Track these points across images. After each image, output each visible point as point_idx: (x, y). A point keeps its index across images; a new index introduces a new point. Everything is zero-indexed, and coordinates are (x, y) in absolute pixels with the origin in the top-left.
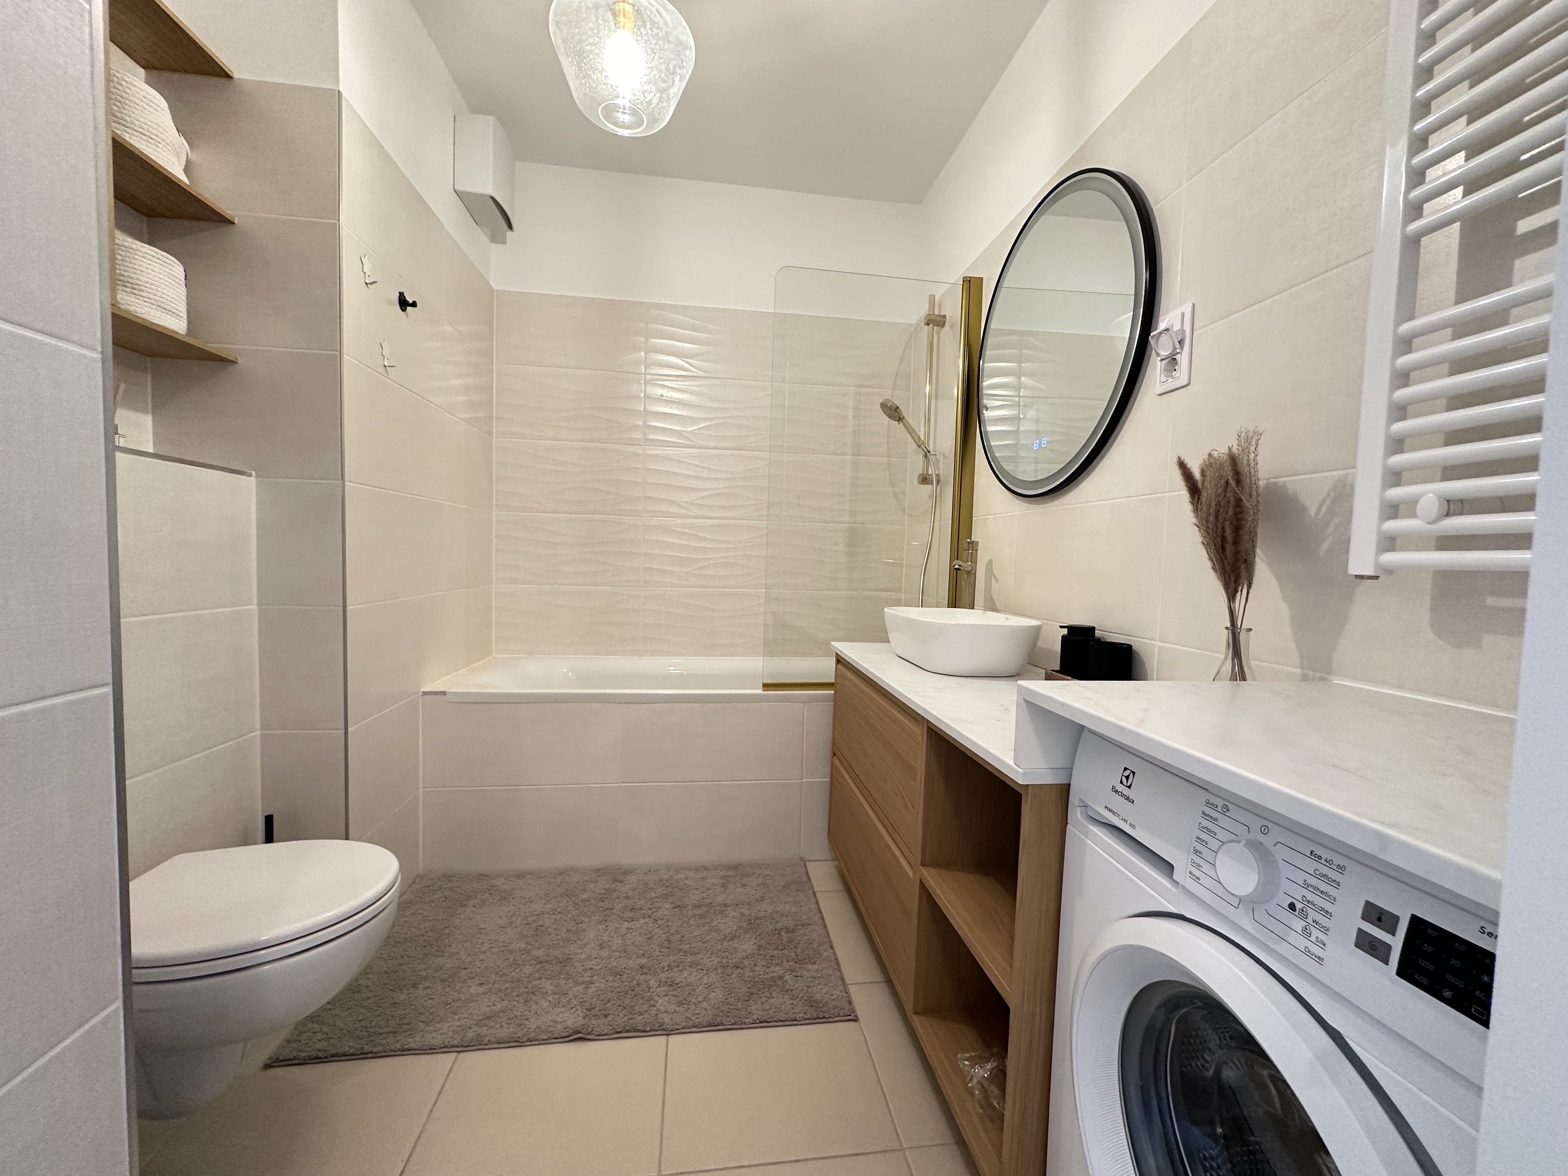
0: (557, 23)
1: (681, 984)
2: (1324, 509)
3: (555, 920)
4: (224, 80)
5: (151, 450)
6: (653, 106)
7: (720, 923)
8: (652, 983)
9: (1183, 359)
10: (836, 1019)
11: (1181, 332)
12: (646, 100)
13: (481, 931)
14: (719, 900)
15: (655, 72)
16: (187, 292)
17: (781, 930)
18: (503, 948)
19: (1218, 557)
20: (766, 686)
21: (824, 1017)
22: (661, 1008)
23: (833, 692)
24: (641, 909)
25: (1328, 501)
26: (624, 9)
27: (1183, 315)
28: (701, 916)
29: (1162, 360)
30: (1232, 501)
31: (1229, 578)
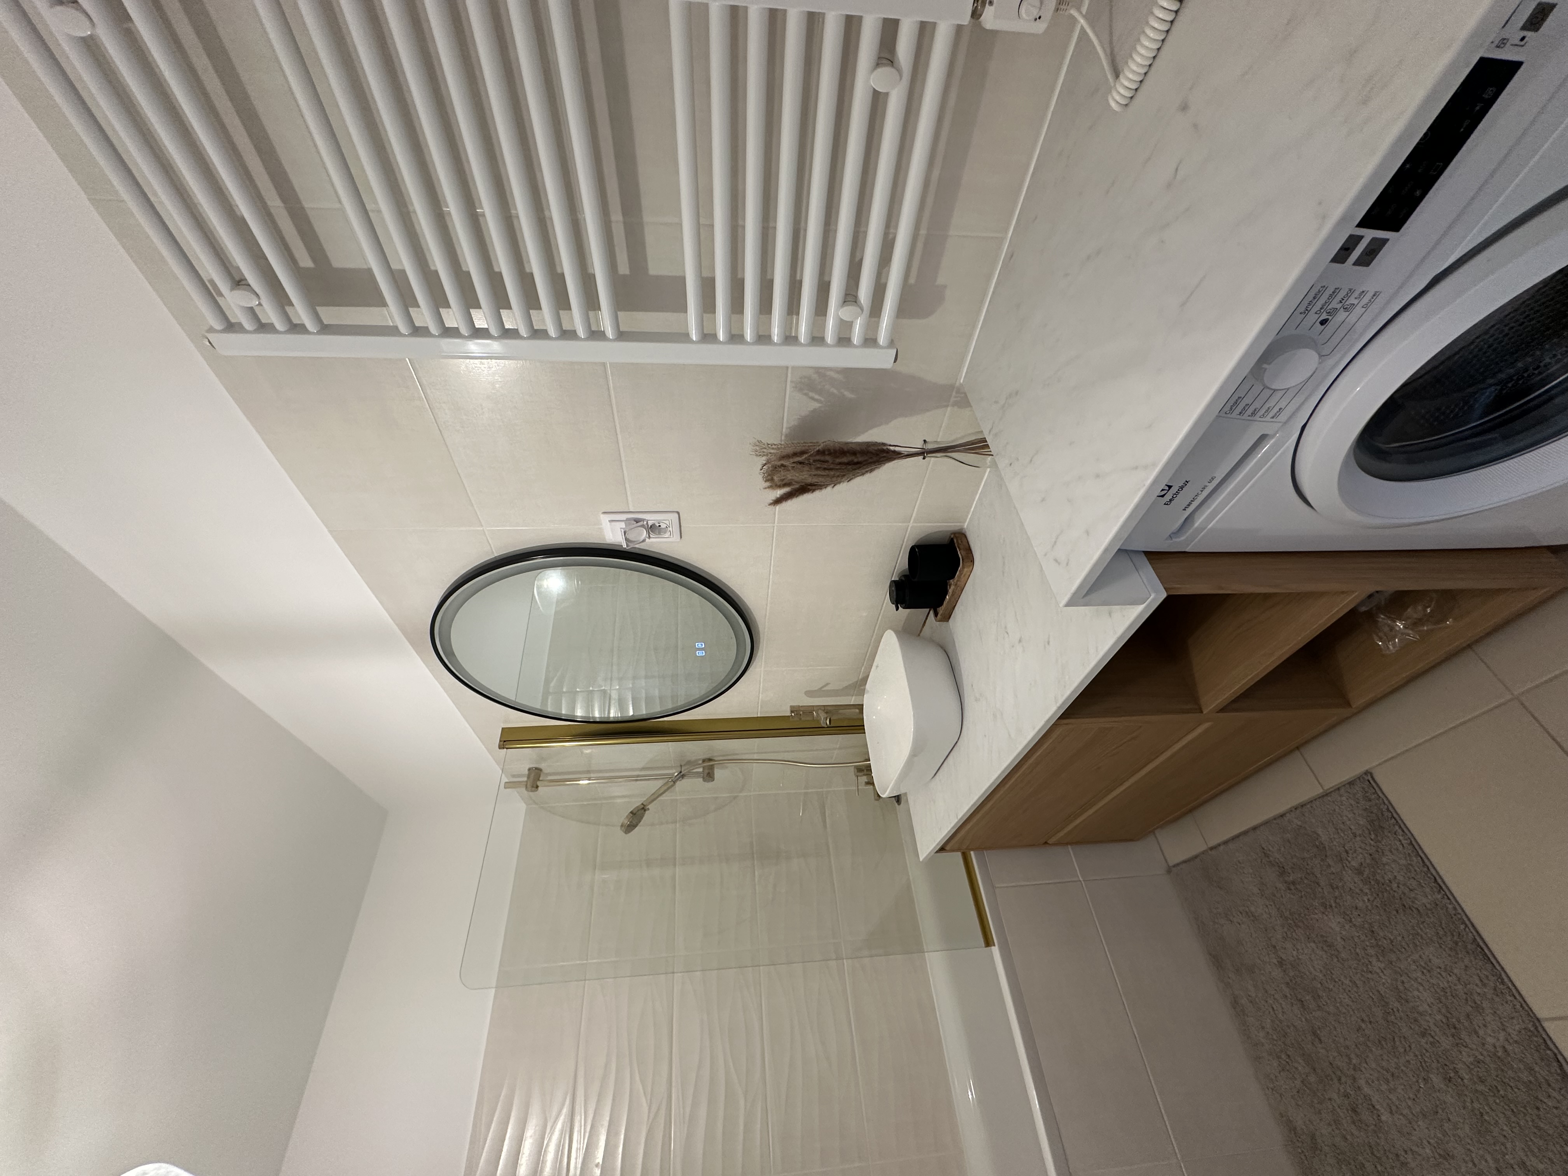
2: (817, 397)
7: (1314, 968)
8: (1466, 1058)
9: (651, 519)
10: (1381, 795)
11: (627, 522)
14: (1277, 973)
17: (1286, 882)
19: (865, 467)
20: (988, 942)
21: (1388, 810)
23: (972, 853)
25: (811, 394)
27: (611, 521)
28: (1316, 995)
29: (649, 537)
30: (818, 458)
31: (884, 457)
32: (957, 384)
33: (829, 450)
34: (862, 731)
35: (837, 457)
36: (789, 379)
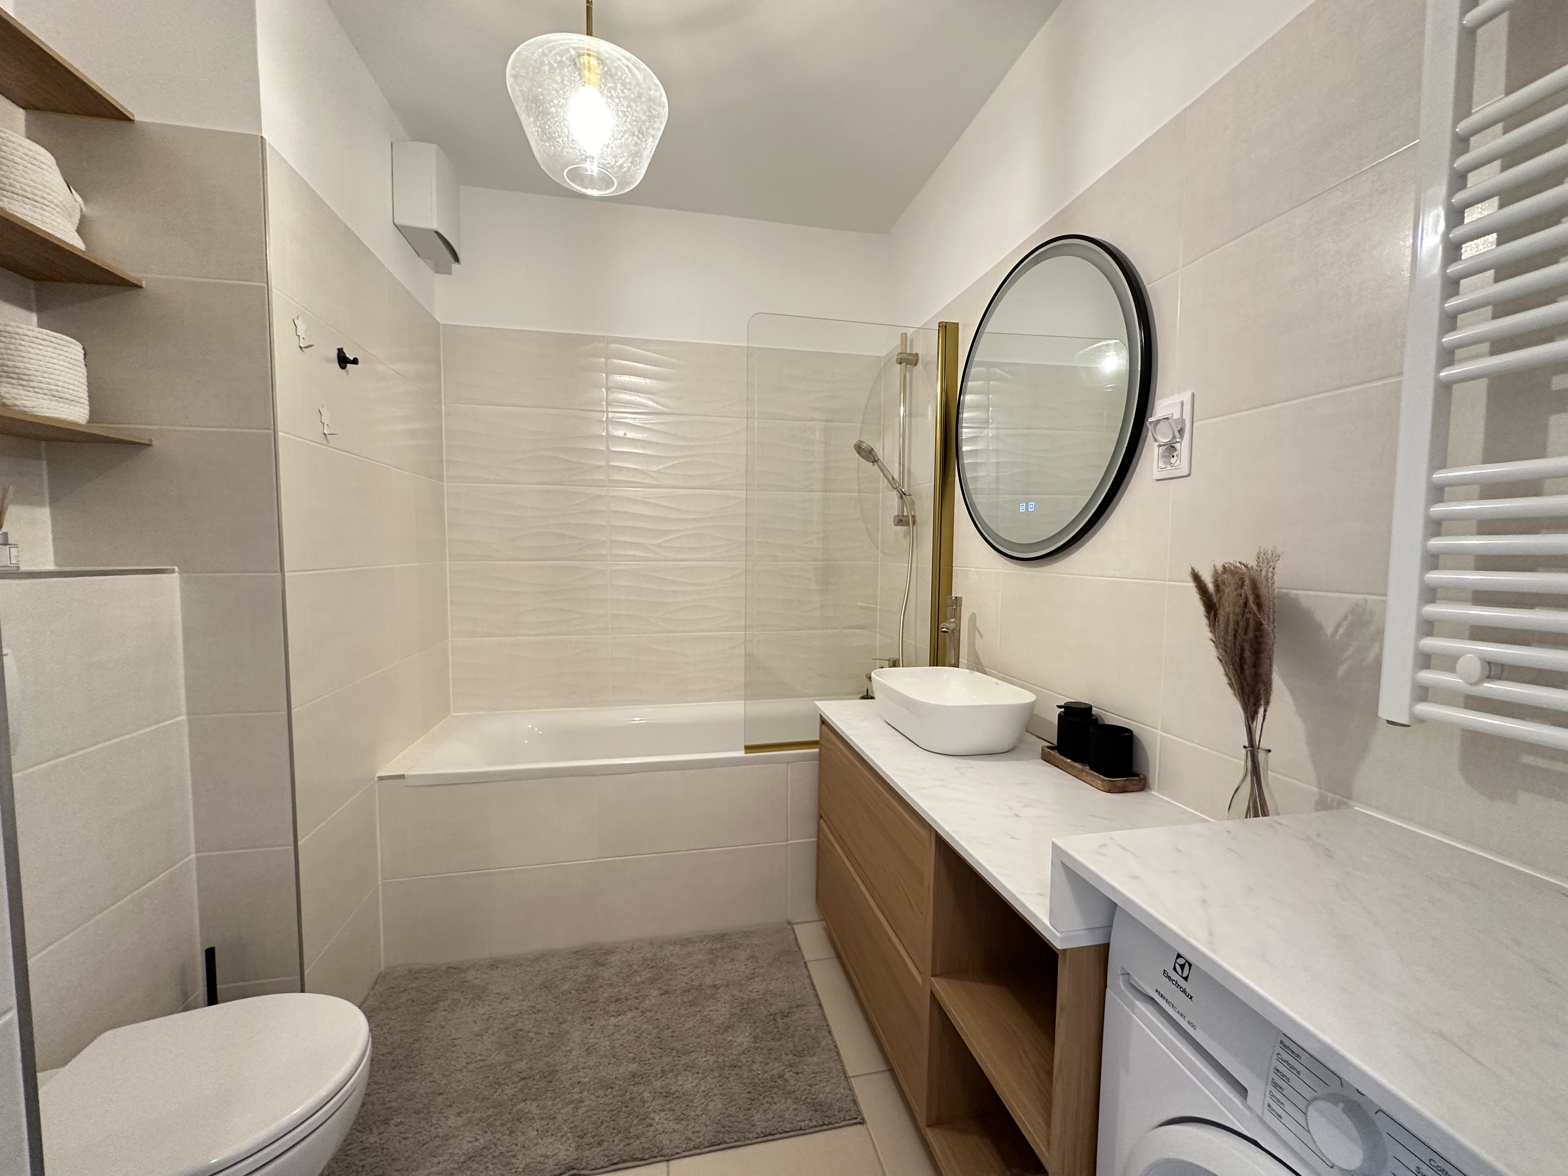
0: (515, 77)
1: (678, 1094)
2: (1341, 631)
3: (536, 1020)
4: (124, 123)
6: (624, 170)
7: (711, 1010)
8: (646, 1095)
9: (1183, 447)
10: (843, 1123)
11: (1180, 421)
12: (617, 164)
13: (456, 1042)
14: (708, 981)
15: (627, 135)
16: (88, 372)
17: (776, 1014)
18: (481, 1063)
19: (1236, 677)
20: (749, 749)
21: (830, 1123)
22: (658, 1127)
24: (626, 999)
25: (1346, 624)
26: (589, 62)
27: (1182, 403)
28: (692, 1004)
29: (1160, 446)
30: (1252, 622)
31: (1249, 700)
32: (1352, 803)
33: (1261, 636)
34: (932, 664)
35: (1251, 646)
36: (1370, 597)
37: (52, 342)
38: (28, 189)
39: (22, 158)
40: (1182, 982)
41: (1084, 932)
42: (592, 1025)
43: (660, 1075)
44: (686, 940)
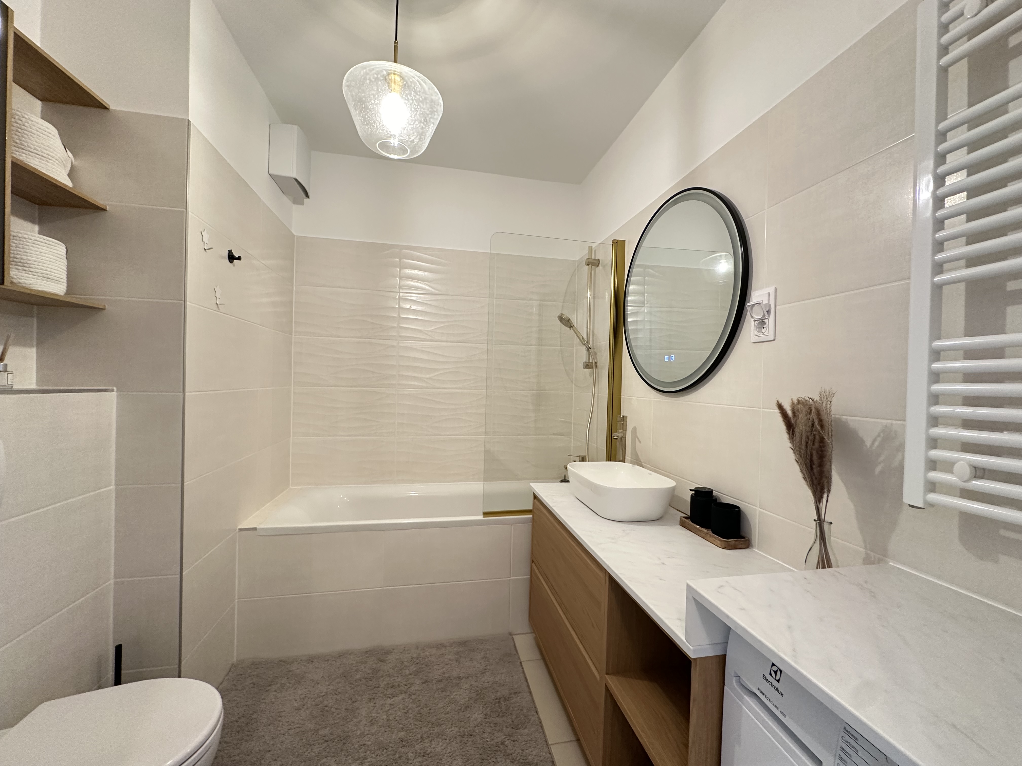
0: (348, 86)
1: (431, 754)
2: (876, 444)
3: (337, 700)
4: (101, 111)
5: (34, 386)
6: (415, 143)
7: (456, 695)
8: (411, 755)
9: (770, 322)
11: (768, 305)
12: (410, 140)
13: (283, 714)
14: (455, 674)
15: (417, 123)
16: (68, 262)
17: (500, 699)
18: (298, 730)
19: (808, 473)
20: (486, 514)
24: (399, 686)
25: (879, 439)
26: (394, 79)
27: (769, 294)
28: (443, 690)
29: (755, 321)
30: (817, 437)
31: (817, 488)
32: (888, 560)
33: (824, 446)
35: (817, 453)
36: (894, 422)
37: (46, 243)
38: (39, 149)
39: (37, 131)
40: (775, 683)
41: (708, 646)
42: (375, 704)
43: (420, 741)
44: (441, 645)
